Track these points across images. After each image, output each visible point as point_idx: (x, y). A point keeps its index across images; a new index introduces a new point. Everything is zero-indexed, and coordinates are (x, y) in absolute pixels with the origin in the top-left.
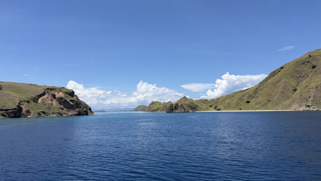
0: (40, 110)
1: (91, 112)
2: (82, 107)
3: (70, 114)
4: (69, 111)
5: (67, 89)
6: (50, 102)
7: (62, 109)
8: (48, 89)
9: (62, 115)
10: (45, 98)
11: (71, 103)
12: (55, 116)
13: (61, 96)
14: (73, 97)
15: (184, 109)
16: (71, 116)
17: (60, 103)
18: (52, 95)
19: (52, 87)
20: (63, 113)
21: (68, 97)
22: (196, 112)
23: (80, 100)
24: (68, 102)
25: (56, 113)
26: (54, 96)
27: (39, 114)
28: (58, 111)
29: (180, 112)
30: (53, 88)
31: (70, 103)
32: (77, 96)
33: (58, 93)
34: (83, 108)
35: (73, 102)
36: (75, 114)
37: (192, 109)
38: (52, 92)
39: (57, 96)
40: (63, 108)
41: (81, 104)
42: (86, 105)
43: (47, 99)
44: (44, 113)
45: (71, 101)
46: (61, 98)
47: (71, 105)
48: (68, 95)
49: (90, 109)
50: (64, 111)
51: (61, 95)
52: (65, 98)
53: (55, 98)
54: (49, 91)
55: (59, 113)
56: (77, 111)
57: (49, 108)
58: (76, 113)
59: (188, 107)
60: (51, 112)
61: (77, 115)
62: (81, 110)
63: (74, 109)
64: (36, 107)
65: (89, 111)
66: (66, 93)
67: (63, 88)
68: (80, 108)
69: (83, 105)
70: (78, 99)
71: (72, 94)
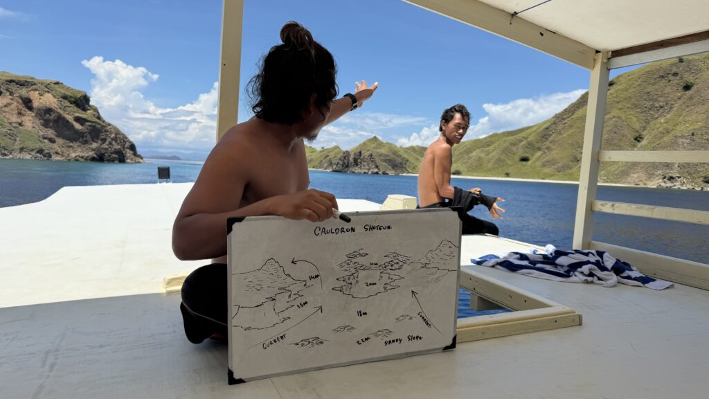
1: (135, 154)
2: (109, 140)
3: (73, 155)
4: (71, 147)
5: (68, 88)
6: (15, 119)
7: (52, 141)
8: (11, 81)
9: (49, 156)
10: (1, 105)
11: (77, 126)
12: (28, 157)
13: (48, 105)
14: (85, 110)
15: (377, 167)
16: (77, 160)
17: (46, 124)
18: (22, 99)
19: (24, 77)
20: (52, 152)
21: (69, 109)
22: (404, 174)
23: (104, 121)
24: (68, 122)
25: (32, 150)
26: (27, 103)
28: (38, 145)
29: (365, 173)
30: (26, 81)
31: (73, 126)
32: (96, 110)
33: (41, 95)
35: (82, 125)
36: (88, 157)
37: (393, 168)
38: (23, 92)
39: (36, 104)
40: (53, 136)
41: (106, 131)
42: (121, 137)
43: (6, 109)
45: (78, 119)
46: (49, 111)
47: (77, 131)
48: (68, 104)
49: (132, 147)
50: (55, 146)
51: (49, 100)
52: (59, 111)
53: (30, 108)
54: (13, 87)
55: (40, 151)
56: (94, 150)
57: (12, 136)
58: (91, 154)
59: (385, 161)
60: (17, 145)
61: (93, 159)
62: (106, 147)
63: (86, 142)
65: (129, 153)
66: (65, 97)
67: (57, 83)
68: (104, 140)
69: (113, 136)
70: (99, 118)
71: (82, 102)
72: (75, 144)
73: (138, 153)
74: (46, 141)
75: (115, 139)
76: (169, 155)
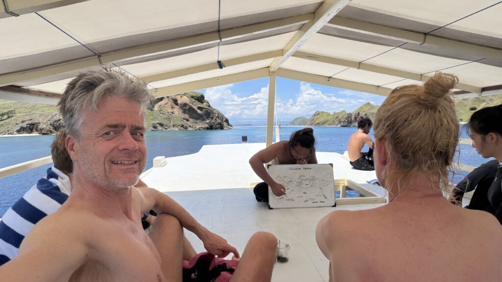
0: (157, 122)
1: (228, 124)
2: (215, 117)
3: (198, 127)
4: (197, 123)
6: (170, 110)
7: (188, 120)
9: (186, 128)
10: (163, 104)
11: (199, 111)
12: (177, 129)
13: (185, 102)
14: (202, 103)
16: (200, 129)
17: (184, 112)
18: (173, 100)
20: (188, 126)
21: (194, 103)
23: (212, 108)
24: (195, 110)
25: (179, 126)
26: (175, 101)
27: (155, 127)
28: (182, 123)
31: (197, 112)
32: (208, 102)
33: (181, 97)
34: (216, 119)
35: (201, 111)
36: (205, 127)
38: (173, 96)
39: (179, 102)
40: (188, 118)
41: (213, 113)
42: (221, 115)
43: (166, 106)
44: (161, 125)
46: (185, 105)
47: (199, 114)
48: (194, 100)
49: (227, 121)
50: (189, 123)
51: (185, 100)
52: (190, 104)
53: (177, 104)
55: (182, 126)
56: (208, 124)
57: (169, 119)
58: (207, 126)
60: (172, 125)
61: (207, 129)
62: (214, 121)
63: (204, 120)
64: (151, 117)
65: (225, 124)
66: (192, 97)
68: (212, 118)
69: (217, 115)
70: (209, 106)
71: (201, 99)
72: (198, 121)
73: (230, 124)
74: (185, 120)
75: (218, 117)
76: (246, 123)
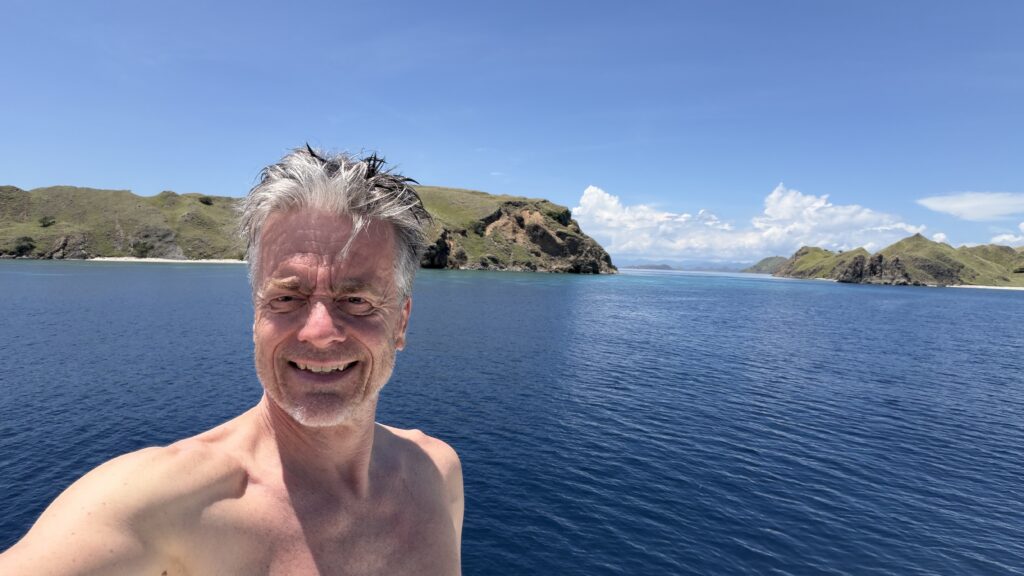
0: (488, 255)
1: (610, 266)
2: (585, 252)
3: (554, 267)
4: (553, 259)
5: (553, 206)
6: (510, 236)
7: (538, 255)
8: (509, 203)
9: (534, 268)
10: (501, 225)
11: (559, 240)
12: (519, 269)
13: (536, 222)
14: (566, 225)
16: (556, 272)
17: (534, 240)
18: (516, 218)
19: (519, 198)
20: (537, 264)
21: (552, 225)
23: (582, 235)
24: (551, 237)
25: (522, 263)
26: (520, 221)
27: (484, 264)
28: (527, 259)
29: (886, 283)
30: (520, 202)
31: (554, 241)
32: (576, 224)
33: (531, 213)
34: (586, 256)
35: (563, 239)
36: (566, 269)
38: (517, 212)
39: (527, 222)
40: (539, 251)
41: (583, 244)
42: (597, 249)
43: (504, 228)
44: (495, 261)
45: (560, 234)
46: (536, 228)
47: (558, 245)
48: (552, 220)
49: (607, 259)
50: (540, 259)
51: (534, 218)
52: (546, 228)
53: (522, 226)
54: (510, 208)
55: (528, 264)
56: (571, 262)
57: (507, 251)
58: (569, 266)
60: (511, 260)
61: (570, 271)
62: (583, 259)
63: (565, 255)
64: (480, 247)
65: (604, 264)
66: (550, 214)
67: (545, 201)
68: (581, 253)
69: (589, 248)
70: (578, 231)
71: (564, 217)
72: (556, 258)
73: (613, 264)
74: (533, 255)
75: (590, 251)
